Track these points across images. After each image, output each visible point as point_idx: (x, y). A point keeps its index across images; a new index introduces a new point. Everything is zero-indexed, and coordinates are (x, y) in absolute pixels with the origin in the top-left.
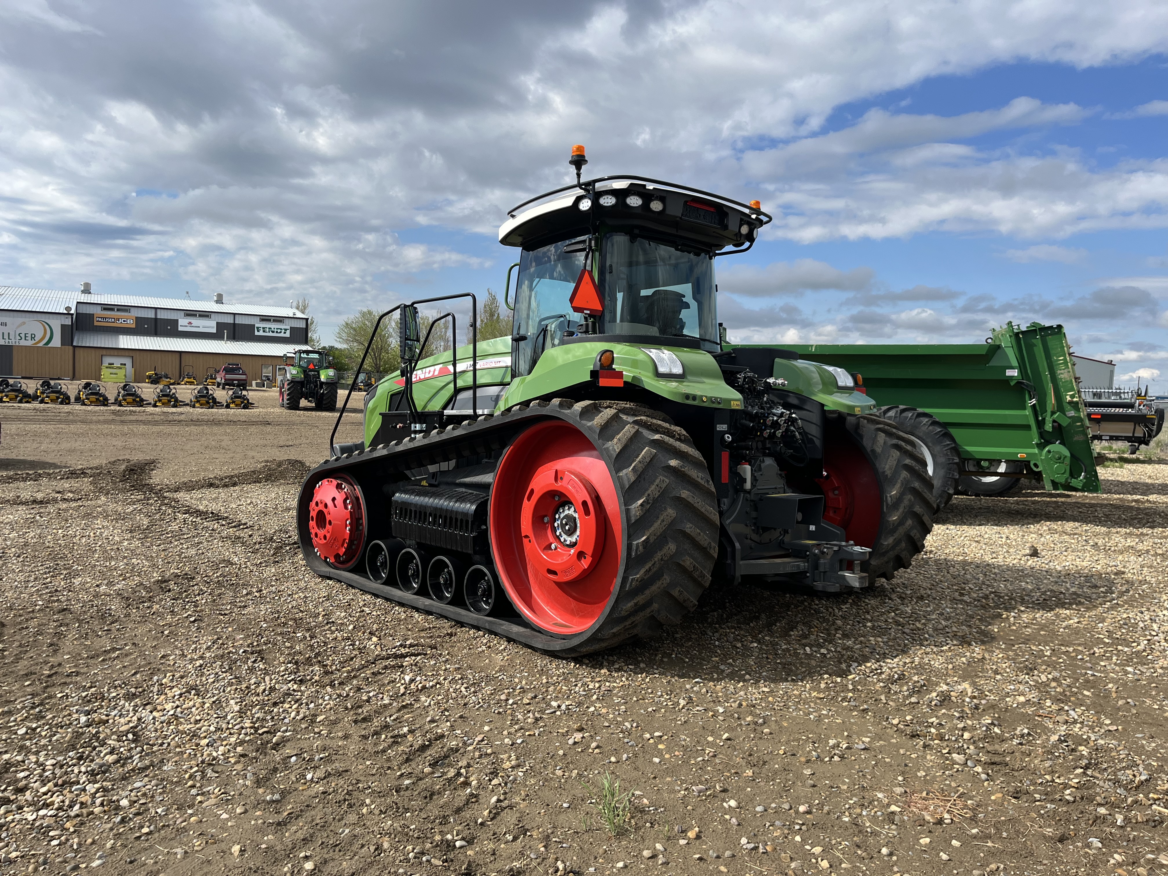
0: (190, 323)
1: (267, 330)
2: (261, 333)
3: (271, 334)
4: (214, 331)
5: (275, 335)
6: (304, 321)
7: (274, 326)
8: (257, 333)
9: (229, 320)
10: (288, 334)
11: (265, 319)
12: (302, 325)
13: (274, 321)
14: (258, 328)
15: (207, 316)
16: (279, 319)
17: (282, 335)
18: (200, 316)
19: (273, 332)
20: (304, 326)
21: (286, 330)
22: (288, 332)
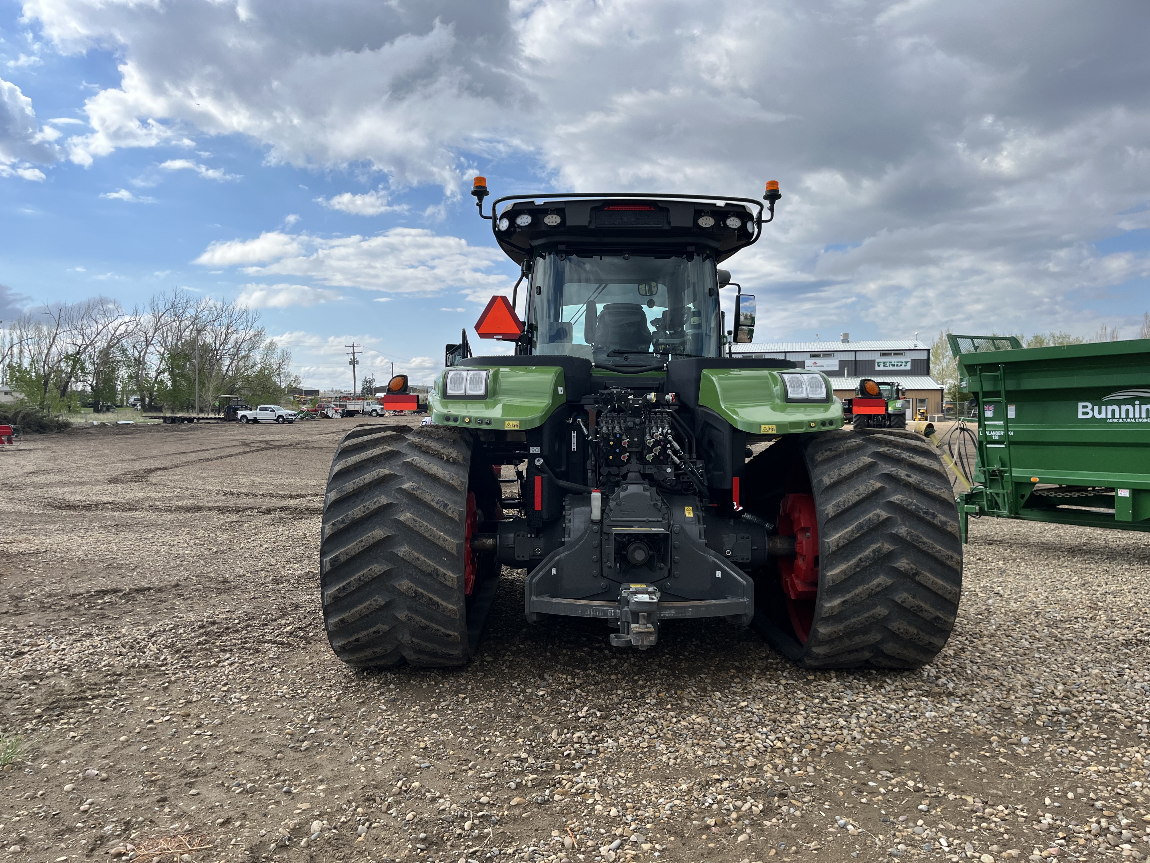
0: (815, 363)
1: (888, 364)
2: (882, 368)
3: (891, 368)
4: (837, 369)
5: (896, 368)
6: (926, 352)
7: (894, 359)
8: (877, 368)
9: (851, 357)
10: (908, 367)
11: (885, 353)
12: (924, 356)
13: (895, 354)
14: (878, 363)
15: (830, 355)
16: (899, 353)
17: (903, 368)
18: (824, 355)
19: (893, 365)
20: (926, 358)
21: (906, 362)
22: (909, 364)
